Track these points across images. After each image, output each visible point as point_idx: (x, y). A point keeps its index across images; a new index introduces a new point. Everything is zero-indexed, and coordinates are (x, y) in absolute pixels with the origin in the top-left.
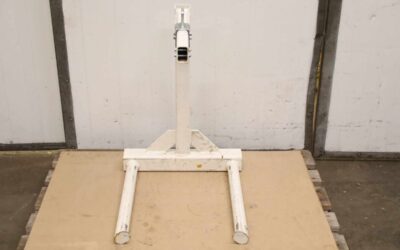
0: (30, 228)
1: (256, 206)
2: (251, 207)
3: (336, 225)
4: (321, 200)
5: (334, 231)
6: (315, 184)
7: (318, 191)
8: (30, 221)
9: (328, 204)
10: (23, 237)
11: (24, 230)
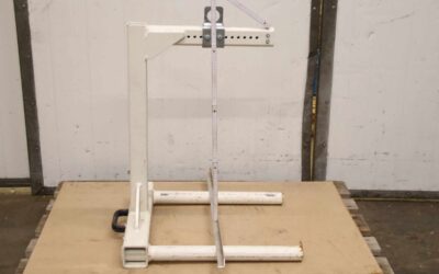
0: (30, 253)
1: (285, 231)
2: (280, 232)
3: (378, 248)
4: (359, 226)
5: (376, 255)
6: (351, 211)
7: (354, 218)
8: (29, 247)
9: (366, 229)
10: (23, 260)
11: (25, 255)
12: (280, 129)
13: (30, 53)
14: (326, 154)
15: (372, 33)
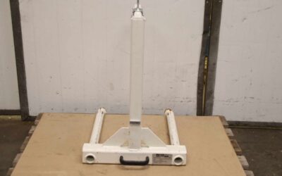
0: (16, 163)
3: (246, 164)
4: (234, 148)
5: (245, 168)
6: (230, 137)
7: (232, 142)
8: (16, 159)
9: (239, 150)
10: (11, 169)
11: (12, 165)
12: (183, 81)
13: (20, 30)
14: (213, 98)
15: (245, 19)
